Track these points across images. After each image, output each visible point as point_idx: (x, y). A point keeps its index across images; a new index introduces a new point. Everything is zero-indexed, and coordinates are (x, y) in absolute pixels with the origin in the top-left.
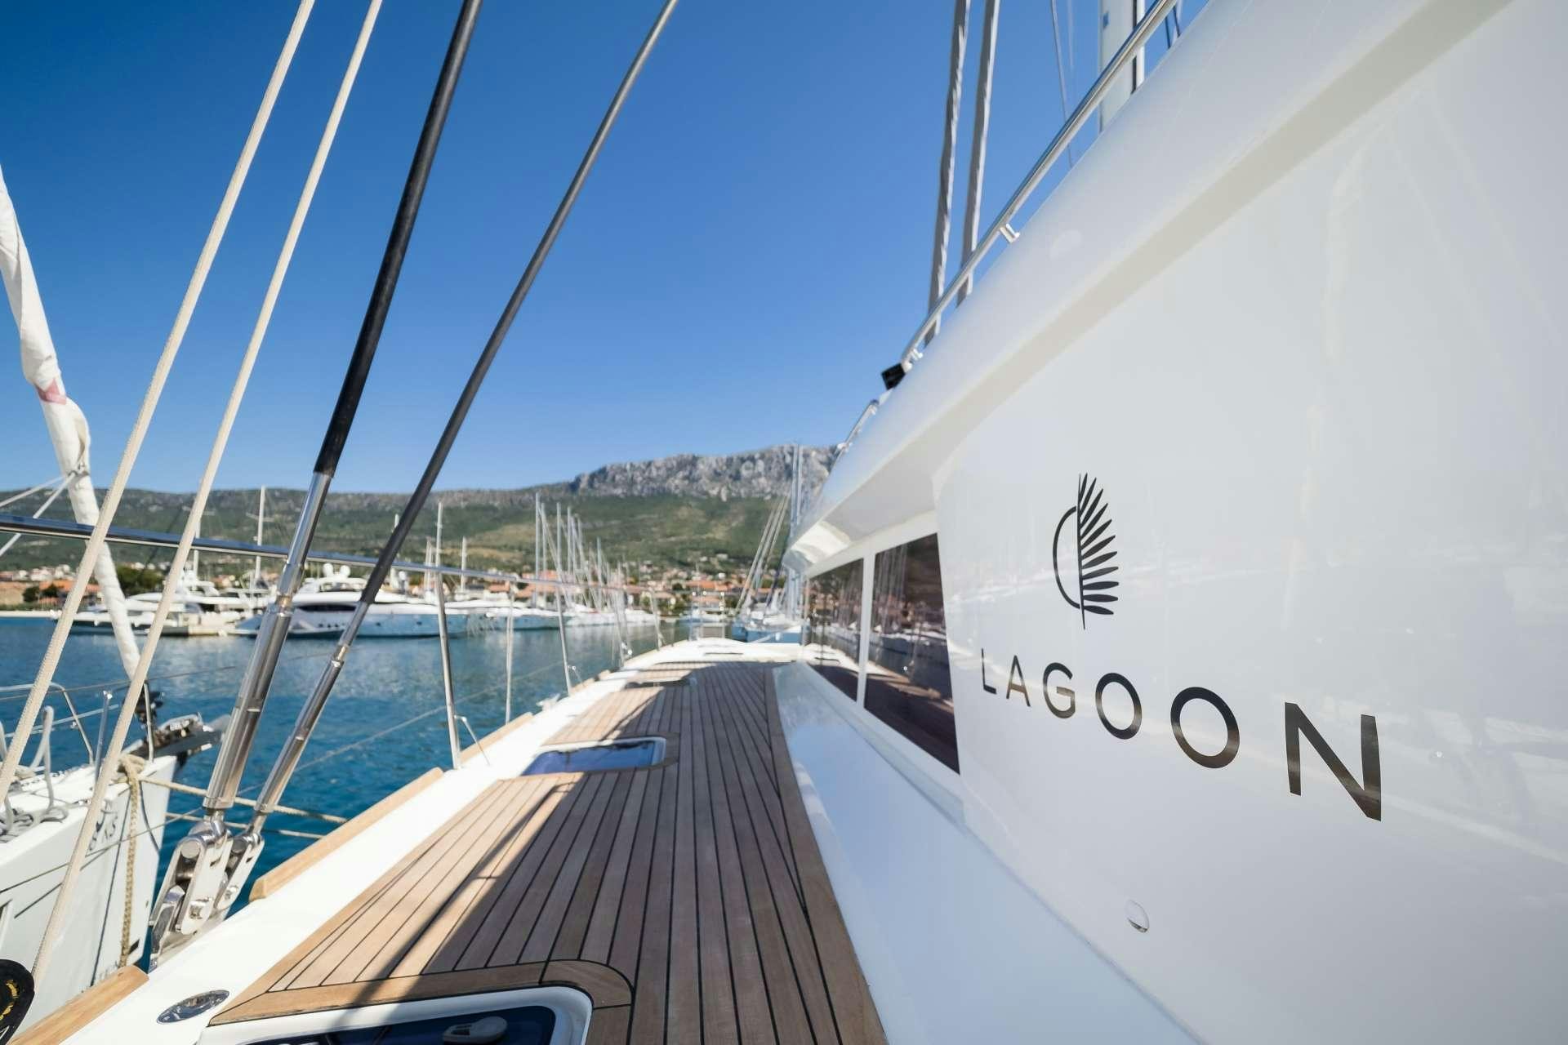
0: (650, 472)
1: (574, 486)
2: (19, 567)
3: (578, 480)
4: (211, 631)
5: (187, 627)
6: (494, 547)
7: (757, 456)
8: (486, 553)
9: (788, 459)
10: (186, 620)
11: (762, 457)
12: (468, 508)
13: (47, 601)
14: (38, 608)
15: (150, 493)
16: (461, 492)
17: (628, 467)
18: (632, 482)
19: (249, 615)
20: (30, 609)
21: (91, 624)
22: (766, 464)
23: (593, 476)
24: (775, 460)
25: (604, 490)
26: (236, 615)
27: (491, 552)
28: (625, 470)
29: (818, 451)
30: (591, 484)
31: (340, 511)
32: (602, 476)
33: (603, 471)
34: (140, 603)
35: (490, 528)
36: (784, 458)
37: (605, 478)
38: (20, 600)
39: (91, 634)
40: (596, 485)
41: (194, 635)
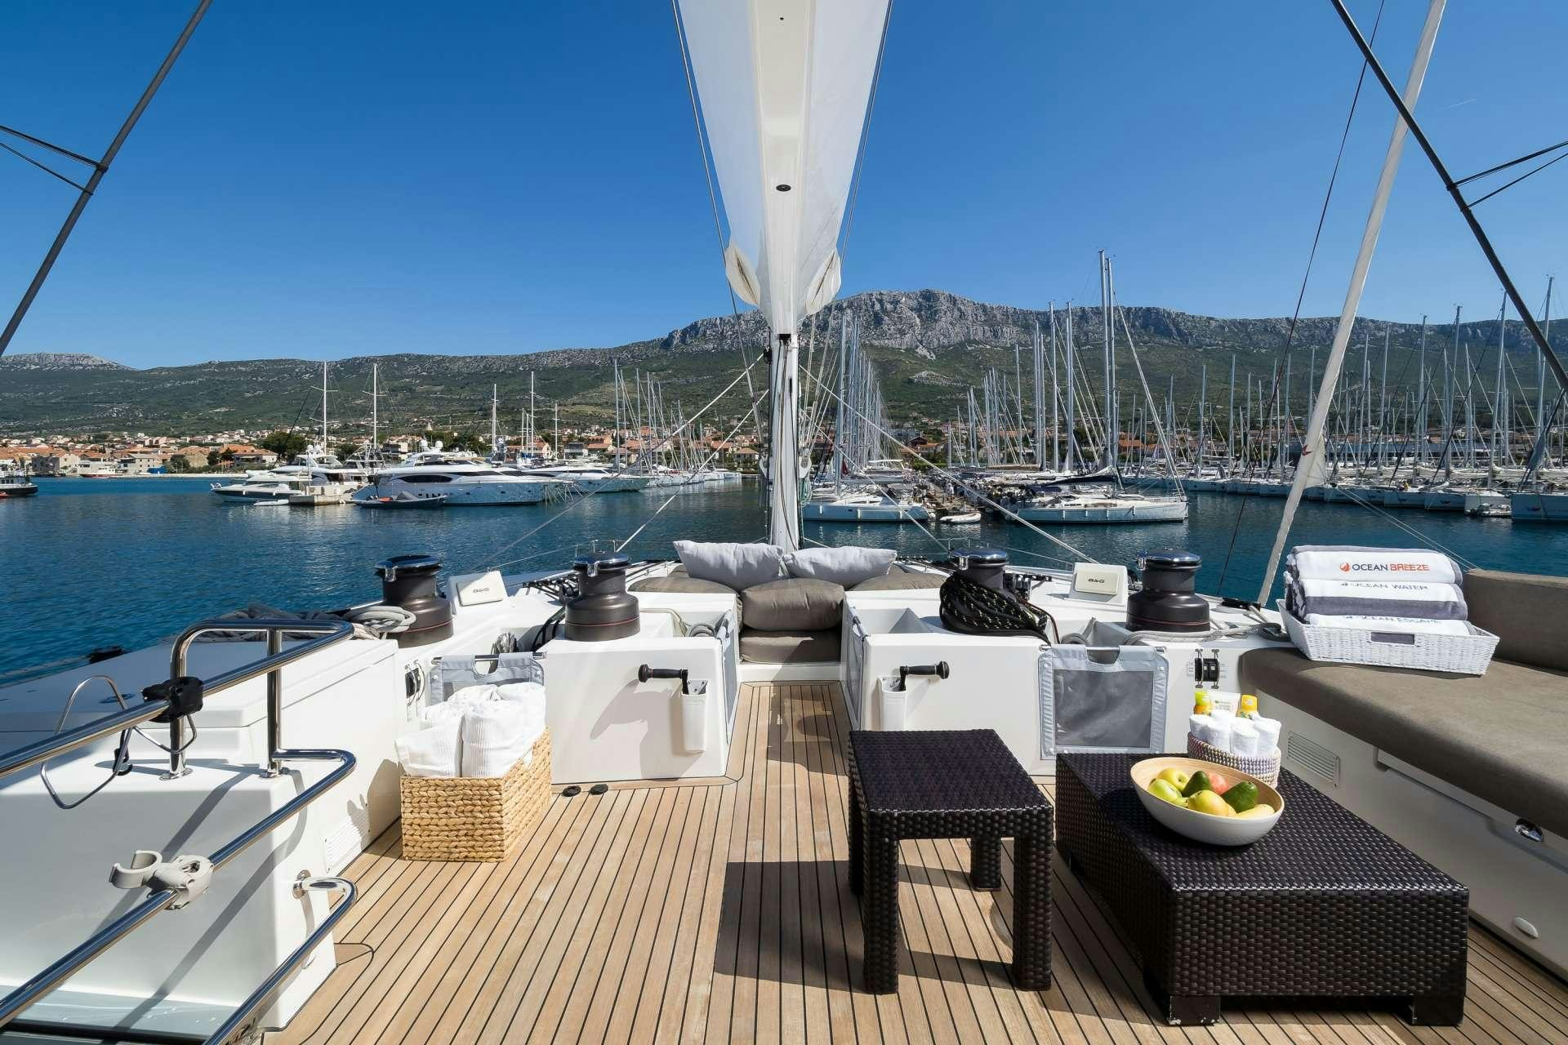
0: (740, 324)
1: (666, 344)
2: (208, 433)
3: (671, 336)
4: (333, 500)
5: (312, 497)
6: (597, 405)
7: (845, 305)
8: (589, 410)
9: (877, 307)
10: (312, 490)
11: (850, 306)
12: (572, 367)
13: (224, 463)
14: (219, 470)
15: (303, 362)
16: (564, 352)
17: (718, 322)
18: (723, 336)
19: (365, 484)
20: (213, 471)
21: (239, 493)
22: (854, 313)
23: (685, 332)
24: (864, 307)
25: (696, 346)
26: (355, 484)
27: (594, 409)
28: (716, 325)
29: (908, 297)
30: (683, 341)
31: (459, 374)
32: (693, 333)
33: (694, 327)
34: (275, 475)
35: (592, 386)
36: (873, 306)
37: (697, 333)
38: (206, 463)
39: (241, 503)
40: (689, 341)
41: (319, 504)
